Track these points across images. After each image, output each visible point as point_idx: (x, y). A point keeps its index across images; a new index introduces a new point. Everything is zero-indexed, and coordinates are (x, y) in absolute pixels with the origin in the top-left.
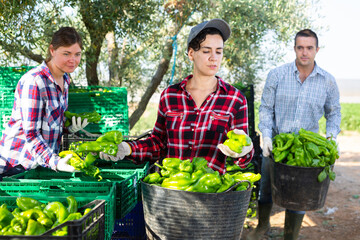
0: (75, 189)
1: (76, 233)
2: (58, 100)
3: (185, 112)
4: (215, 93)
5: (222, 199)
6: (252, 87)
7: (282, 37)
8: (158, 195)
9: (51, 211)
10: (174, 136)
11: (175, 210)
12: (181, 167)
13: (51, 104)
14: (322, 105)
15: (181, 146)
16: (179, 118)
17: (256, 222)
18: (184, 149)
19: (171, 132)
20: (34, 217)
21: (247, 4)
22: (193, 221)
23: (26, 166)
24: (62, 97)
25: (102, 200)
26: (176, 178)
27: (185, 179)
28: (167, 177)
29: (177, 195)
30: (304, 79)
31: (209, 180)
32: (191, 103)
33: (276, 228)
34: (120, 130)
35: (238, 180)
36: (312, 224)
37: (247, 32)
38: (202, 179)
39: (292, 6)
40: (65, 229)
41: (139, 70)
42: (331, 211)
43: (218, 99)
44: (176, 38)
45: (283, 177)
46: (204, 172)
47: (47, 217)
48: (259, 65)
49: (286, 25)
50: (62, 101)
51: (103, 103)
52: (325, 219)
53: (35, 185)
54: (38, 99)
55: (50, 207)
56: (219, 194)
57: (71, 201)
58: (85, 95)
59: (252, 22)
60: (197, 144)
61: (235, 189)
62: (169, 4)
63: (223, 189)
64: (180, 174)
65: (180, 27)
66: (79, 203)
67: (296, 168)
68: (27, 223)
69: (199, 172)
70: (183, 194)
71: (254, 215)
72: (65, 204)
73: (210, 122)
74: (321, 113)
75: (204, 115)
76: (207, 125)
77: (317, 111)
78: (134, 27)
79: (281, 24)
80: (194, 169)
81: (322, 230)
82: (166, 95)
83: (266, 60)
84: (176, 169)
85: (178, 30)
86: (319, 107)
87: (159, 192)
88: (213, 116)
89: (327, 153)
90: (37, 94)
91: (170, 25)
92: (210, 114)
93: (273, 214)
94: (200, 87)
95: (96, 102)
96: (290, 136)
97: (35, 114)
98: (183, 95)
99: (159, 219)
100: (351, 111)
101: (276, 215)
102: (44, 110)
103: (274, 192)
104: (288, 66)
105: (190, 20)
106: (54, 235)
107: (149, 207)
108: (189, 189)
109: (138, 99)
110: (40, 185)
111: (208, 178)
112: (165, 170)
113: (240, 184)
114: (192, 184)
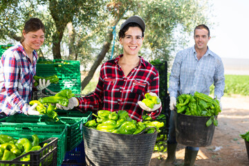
0: (39, 130)
1: (35, 160)
2: (29, 68)
3: (117, 79)
4: (137, 67)
5: (137, 138)
6: (166, 63)
7: (186, 29)
8: (94, 135)
9: (20, 144)
10: (108, 95)
11: (104, 146)
12: (110, 117)
13: (24, 71)
14: (212, 75)
15: (112, 102)
16: (112, 82)
17: (166, 155)
18: (114, 104)
19: (106, 92)
20: (8, 148)
21: (163, 6)
22: (117, 153)
23: (7, 113)
24: (31, 67)
25: (56, 137)
26: (106, 124)
27: (112, 125)
28: (100, 123)
29: (106, 135)
30: (200, 58)
31: (128, 125)
32: (121, 73)
33: (179, 160)
34: (75, 90)
35: (148, 126)
36: (205, 158)
37: (163, 25)
38: (123, 125)
39: (194, 9)
40: (29, 156)
41: (90, 49)
42: (218, 148)
43: (139, 71)
44: (115, 28)
45: (182, 123)
46: (125, 121)
47: (17, 148)
48: (172, 48)
49: (190, 21)
50: (31, 69)
51: (64, 72)
52: (213, 154)
53: (12, 126)
54: (15, 67)
55: (20, 141)
56: (134, 135)
57: (35, 138)
58: (51, 65)
59: (166, 18)
60: (123, 101)
61: (146, 132)
62: (109, 5)
63: (138, 132)
64: (109, 122)
65: (118, 21)
66: (41, 139)
67: (191, 117)
68: (3, 152)
69: (122, 120)
70: (111, 135)
71: (165, 150)
72: (31, 140)
73: (133, 87)
74: (211, 81)
75: (129, 82)
76: (130, 89)
77: (209, 80)
78: (85, 20)
79: (186, 21)
80: (119, 118)
81: (211, 161)
82: (104, 67)
83: (177, 44)
84: (106, 118)
85: (116, 22)
86: (210, 77)
87: (94, 133)
88: (135, 83)
89: (213, 107)
90: (15, 63)
91: (111, 19)
92: (133, 81)
93: (178, 150)
94: (127, 63)
95: (58, 70)
96: (188, 96)
97: (13, 77)
98: (116, 67)
99: (94, 152)
100: (237, 81)
101: (181, 151)
102: (19, 74)
103: (177, 134)
104: (190, 49)
105: (125, 16)
106: (21, 160)
107: (88, 143)
108: (115, 131)
109: (89, 69)
110: (16, 126)
111: (127, 125)
112: (100, 118)
113: (149, 129)
114: (117, 128)
